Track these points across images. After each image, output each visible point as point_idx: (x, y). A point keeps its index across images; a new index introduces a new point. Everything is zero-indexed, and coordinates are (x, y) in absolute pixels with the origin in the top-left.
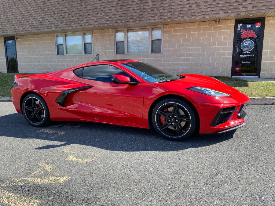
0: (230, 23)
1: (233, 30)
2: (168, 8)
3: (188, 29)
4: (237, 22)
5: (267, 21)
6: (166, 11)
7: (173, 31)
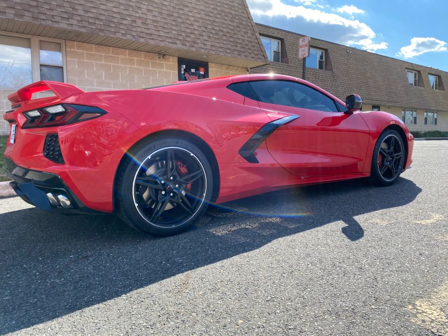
0: (173, 62)
1: (177, 72)
2: (94, 11)
3: (113, 57)
4: (181, 61)
5: (211, 68)
6: (89, 15)
7: (85, 55)
